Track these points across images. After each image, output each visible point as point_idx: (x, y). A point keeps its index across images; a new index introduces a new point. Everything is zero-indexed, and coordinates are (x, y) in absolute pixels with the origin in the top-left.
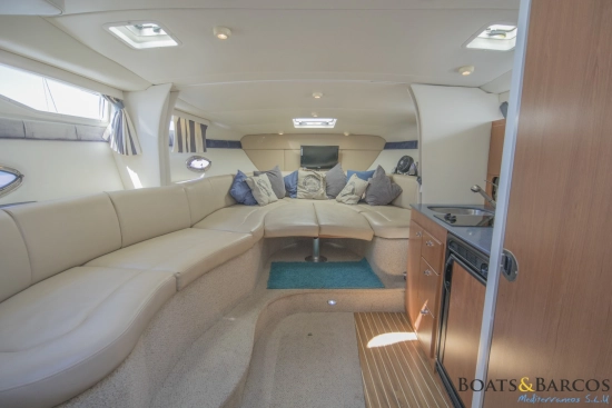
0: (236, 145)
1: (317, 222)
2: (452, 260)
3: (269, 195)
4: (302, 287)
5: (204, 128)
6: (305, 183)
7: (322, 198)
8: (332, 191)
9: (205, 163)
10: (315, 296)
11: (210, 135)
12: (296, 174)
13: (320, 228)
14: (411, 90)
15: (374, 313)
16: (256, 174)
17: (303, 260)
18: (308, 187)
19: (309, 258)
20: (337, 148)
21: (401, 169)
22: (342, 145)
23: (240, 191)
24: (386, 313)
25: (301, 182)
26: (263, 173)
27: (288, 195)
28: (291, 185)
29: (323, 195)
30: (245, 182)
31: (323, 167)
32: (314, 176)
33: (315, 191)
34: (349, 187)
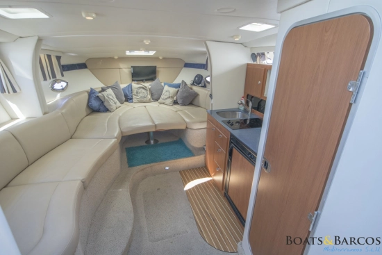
0: (82, 66)
1: (153, 122)
2: (232, 147)
3: (115, 103)
4: (150, 163)
5: (58, 58)
6: (137, 93)
7: (149, 102)
8: (156, 97)
9: (64, 84)
10: (157, 166)
11: (63, 62)
12: (130, 86)
13: (156, 126)
14: (206, 43)
15: (190, 169)
16: (103, 90)
17: (145, 144)
18: (140, 95)
19: (148, 142)
20: (155, 67)
21: (196, 83)
22: (158, 65)
23: (95, 104)
24: (196, 169)
25: (135, 92)
26: (108, 88)
27: (126, 101)
28: (128, 94)
29: (150, 99)
30: (98, 96)
31: (147, 80)
32: (143, 88)
33: (145, 97)
34: (166, 93)
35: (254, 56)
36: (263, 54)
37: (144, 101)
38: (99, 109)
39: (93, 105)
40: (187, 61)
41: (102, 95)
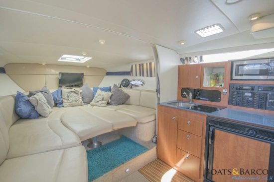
6: (68, 97)
8: (86, 100)
12: (60, 91)
13: (113, 125)
15: (146, 165)
16: (32, 94)
18: (72, 99)
20: (82, 74)
21: (124, 85)
22: (86, 73)
24: (151, 163)
25: (65, 96)
26: (38, 92)
27: (56, 105)
28: (57, 98)
29: (81, 103)
30: (28, 100)
31: (74, 86)
33: (77, 101)
34: (99, 97)
35: (182, 60)
36: (190, 58)
37: (76, 105)
38: (30, 116)
39: (23, 111)
40: (108, 71)
41: (34, 99)
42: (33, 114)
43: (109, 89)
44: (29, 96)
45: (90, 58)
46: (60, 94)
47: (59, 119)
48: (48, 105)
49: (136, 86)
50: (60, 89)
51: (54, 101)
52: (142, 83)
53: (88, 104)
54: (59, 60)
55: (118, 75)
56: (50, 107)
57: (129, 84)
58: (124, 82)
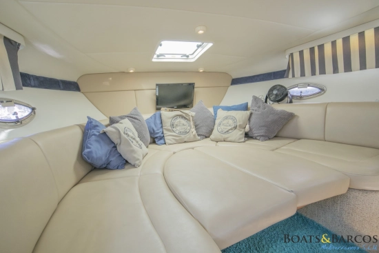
0: (72, 86)
6: (172, 125)
7: (194, 140)
8: (203, 130)
12: (157, 116)
18: (178, 129)
20: (192, 85)
21: (275, 98)
22: (198, 82)
25: (167, 124)
26: (122, 118)
27: (154, 142)
28: (155, 129)
29: (194, 135)
30: (105, 133)
31: (180, 107)
32: (181, 116)
33: (186, 133)
34: (225, 122)
37: (186, 140)
38: (109, 164)
39: (94, 155)
40: (235, 76)
41: (113, 130)
42: (114, 160)
43: (245, 107)
44: (107, 126)
45: (210, 45)
46: (158, 122)
47: (159, 172)
48: (140, 142)
49: (301, 98)
50: (158, 112)
51: (151, 133)
52: (317, 90)
53: (206, 137)
54: (154, 60)
55: (256, 81)
56: (143, 146)
57: (287, 95)
58: (275, 92)
